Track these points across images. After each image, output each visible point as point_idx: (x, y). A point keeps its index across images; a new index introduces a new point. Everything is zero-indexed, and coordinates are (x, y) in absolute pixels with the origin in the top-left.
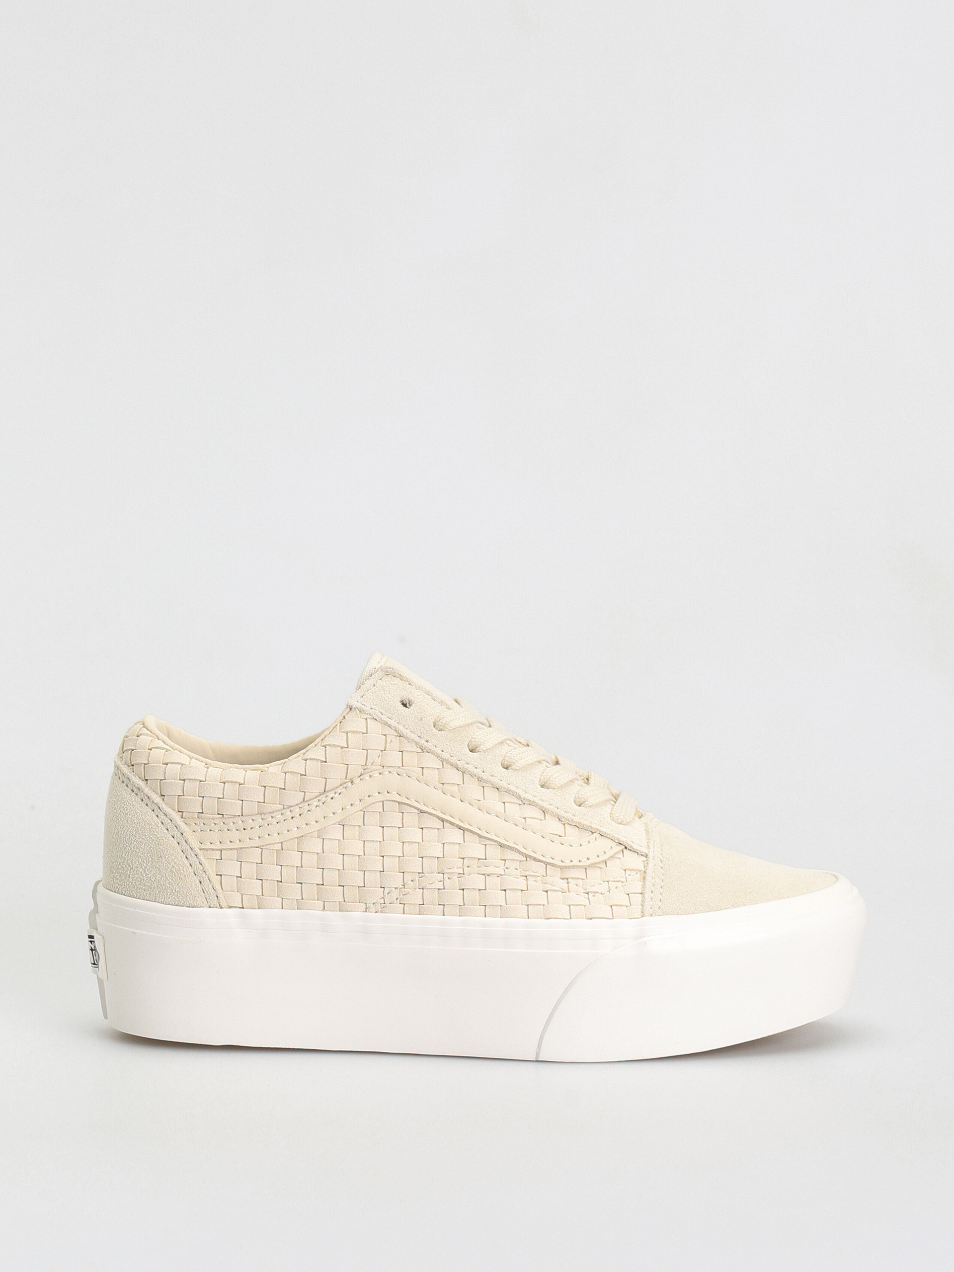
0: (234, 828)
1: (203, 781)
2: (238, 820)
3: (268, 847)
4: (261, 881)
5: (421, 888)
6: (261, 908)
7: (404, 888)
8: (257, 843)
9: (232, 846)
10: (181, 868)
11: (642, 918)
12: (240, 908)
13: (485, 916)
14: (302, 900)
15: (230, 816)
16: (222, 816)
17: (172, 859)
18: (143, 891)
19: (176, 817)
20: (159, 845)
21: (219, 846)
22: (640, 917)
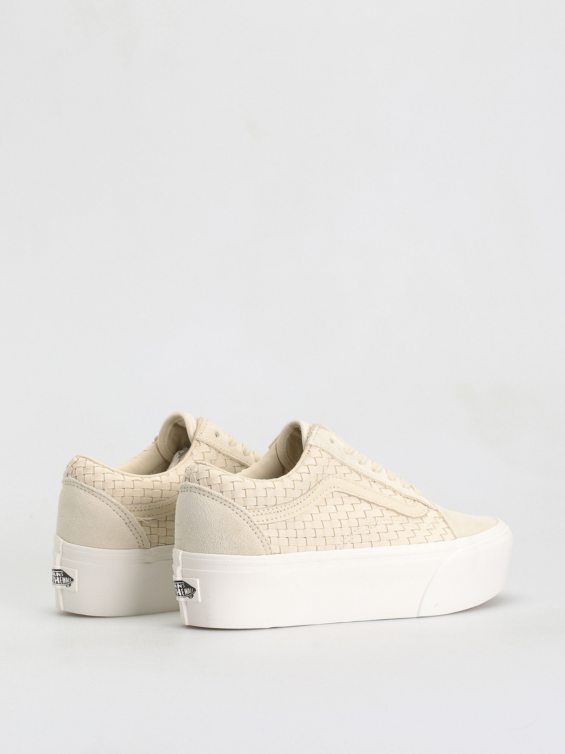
0: (272, 512)
1: (255, 489)
2: (275, 508)
3: (288, 520)
4: (288, 538)
5: (359, 534)
6: (289, 553)
7: (352, 535)
8: (283, 518)
9: (272, 521)
10: (252, 535)
11: (455, 540)
12: (279, 553)
13: (391, 545)
14: (306, 546)
15: (271, 506)
16: (266, 506)
17: (247, 531)
18: (231, 550)
19: (244, 509)
20: (238, 524)
21: (267, 522)
22: (454, 539)
